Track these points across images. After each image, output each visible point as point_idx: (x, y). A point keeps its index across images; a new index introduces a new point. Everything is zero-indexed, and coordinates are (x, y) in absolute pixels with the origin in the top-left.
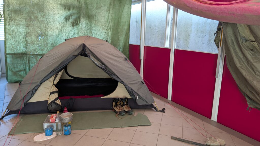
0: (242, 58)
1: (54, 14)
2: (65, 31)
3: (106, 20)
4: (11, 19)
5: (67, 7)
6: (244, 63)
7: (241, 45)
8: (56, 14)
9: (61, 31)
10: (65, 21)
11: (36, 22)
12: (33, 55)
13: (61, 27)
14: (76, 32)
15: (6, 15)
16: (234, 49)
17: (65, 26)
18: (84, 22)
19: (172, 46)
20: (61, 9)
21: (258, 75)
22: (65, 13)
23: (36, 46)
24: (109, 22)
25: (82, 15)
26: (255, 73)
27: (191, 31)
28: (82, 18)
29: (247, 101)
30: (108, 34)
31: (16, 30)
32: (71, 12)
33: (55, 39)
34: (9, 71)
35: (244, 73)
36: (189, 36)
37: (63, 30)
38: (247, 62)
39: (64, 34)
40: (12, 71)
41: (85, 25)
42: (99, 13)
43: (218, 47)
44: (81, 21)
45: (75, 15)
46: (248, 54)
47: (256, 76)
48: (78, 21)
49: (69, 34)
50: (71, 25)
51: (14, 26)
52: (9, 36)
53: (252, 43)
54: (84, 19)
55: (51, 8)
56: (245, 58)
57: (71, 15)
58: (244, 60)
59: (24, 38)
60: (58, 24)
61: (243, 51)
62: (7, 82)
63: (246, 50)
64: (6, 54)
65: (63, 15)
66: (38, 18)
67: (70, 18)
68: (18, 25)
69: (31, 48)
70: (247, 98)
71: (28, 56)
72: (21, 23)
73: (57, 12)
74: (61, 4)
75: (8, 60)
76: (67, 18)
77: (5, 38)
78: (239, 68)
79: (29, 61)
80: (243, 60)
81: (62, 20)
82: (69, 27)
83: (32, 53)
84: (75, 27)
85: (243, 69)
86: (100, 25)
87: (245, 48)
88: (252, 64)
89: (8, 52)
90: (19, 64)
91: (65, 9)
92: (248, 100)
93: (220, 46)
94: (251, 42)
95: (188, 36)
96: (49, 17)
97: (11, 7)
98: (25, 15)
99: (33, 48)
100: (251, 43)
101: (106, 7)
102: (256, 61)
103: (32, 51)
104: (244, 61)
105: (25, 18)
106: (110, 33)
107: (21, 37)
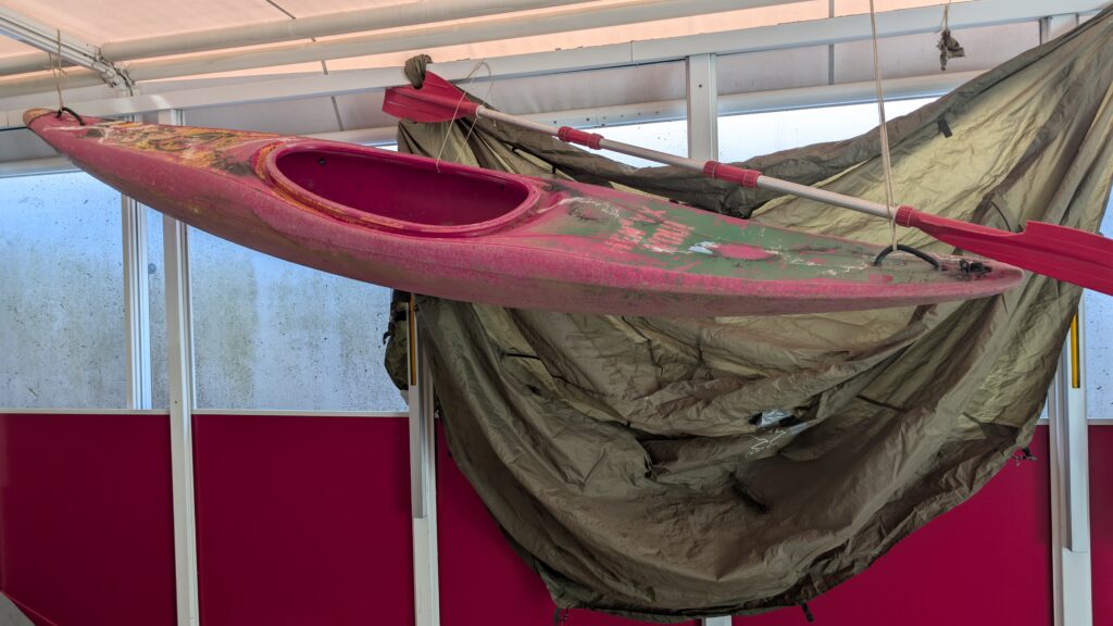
0: (511, 425)
6: (522, 445)
7: (502, 378)
16: (480, 394)
19: (178, 402)
21: (573, 482)
26: (563, 475)
27: (255, 319)
29: (548, 587)
35: (536, 487)
36: (247, 341)
38: (528, 438)
43: (403, 386)
46: (530, 406)
47: (568, 486)
53: (521, 362)
56: (520, 423)
58: (519, 432)
61: (511, 398)
63: (522, 393)
70: (545, 577)
78: (515, 468)
80: (515, 431)
85: (526, 469)
87: (515, 388)
88: (551, 445)
92: (550, 583)
93: (412, 384)
94: (518, 359)
95: (240, 344)
100: (518, 364)
102: (559, 429)
104: (520, 438)
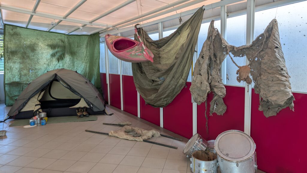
1: (42, 53)
2: (51, 65)
3: (85, 55)
4: (9, 59)
5: (53, 47)
8: (44, 53)
9: (48, 65)
10: (51, 58)
11: (28, 60)
12: (26, 84)
13: (48, 62)
14: (61, 65)
15: (6, 56)
17: (51, 61)
18: (68, 58)
19: (121, 73)
20: (48, 49)
22: (51, 52)
23: (28, 77)
24: (87, 56)
25: (66, 52)
28: (66, 54)
30: (87, 66)
31: (13, 67)
32: (56, 50)
33: (43, 71)
34: (7, 96)
37: (50, 65)
39: (51, 67)
40: (9, 96)
41: (68, 60)
42: (79, 50)
44: (65, 57)
45: (60, 52)
48: (63, 56)
49: (55, 67)
50: (57, 60)
51: (11, 63)
52: (8, 71)
54: (68, 55)
55: (40, 49)
57: (57, 53)
59: (19, 72)
60: (45, 60)
62: (5, 106)
64: (5, 84)
65: (50, 53)
66: (29, 57)
67: (56, 55)
68: (15, 62)
69: (24, 79)
71: (22, 85)
72: (17, 61)
73: (44, 52)
74: (48, 45)
75: (7, 88)
76: (53, 55)
77: (5, 73)
79: (22, 89)
81: (49, 57)
82: (55, 62)
83: (25, 83)
84: (60, 62)
86: (81, 59)
89: (6, 82)
90: (15, 92)
91: (51, 48)
96: (38, 55)
97: (9, 50)
98: (20, 55)
99: (26, 79)
101: (85, 46)
103: (25, 81)
105: (20, 57)
106: (88, 65)
107: (17, 71)
